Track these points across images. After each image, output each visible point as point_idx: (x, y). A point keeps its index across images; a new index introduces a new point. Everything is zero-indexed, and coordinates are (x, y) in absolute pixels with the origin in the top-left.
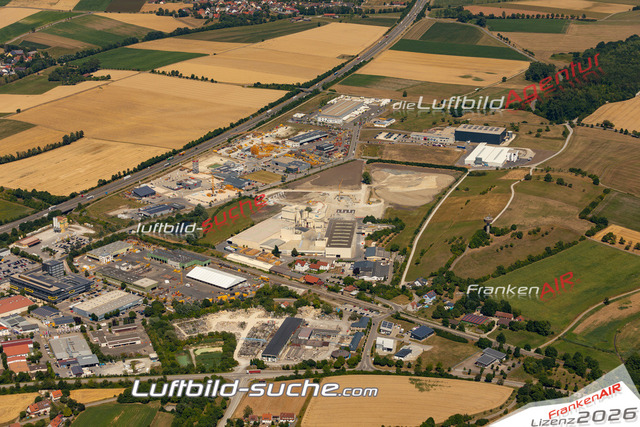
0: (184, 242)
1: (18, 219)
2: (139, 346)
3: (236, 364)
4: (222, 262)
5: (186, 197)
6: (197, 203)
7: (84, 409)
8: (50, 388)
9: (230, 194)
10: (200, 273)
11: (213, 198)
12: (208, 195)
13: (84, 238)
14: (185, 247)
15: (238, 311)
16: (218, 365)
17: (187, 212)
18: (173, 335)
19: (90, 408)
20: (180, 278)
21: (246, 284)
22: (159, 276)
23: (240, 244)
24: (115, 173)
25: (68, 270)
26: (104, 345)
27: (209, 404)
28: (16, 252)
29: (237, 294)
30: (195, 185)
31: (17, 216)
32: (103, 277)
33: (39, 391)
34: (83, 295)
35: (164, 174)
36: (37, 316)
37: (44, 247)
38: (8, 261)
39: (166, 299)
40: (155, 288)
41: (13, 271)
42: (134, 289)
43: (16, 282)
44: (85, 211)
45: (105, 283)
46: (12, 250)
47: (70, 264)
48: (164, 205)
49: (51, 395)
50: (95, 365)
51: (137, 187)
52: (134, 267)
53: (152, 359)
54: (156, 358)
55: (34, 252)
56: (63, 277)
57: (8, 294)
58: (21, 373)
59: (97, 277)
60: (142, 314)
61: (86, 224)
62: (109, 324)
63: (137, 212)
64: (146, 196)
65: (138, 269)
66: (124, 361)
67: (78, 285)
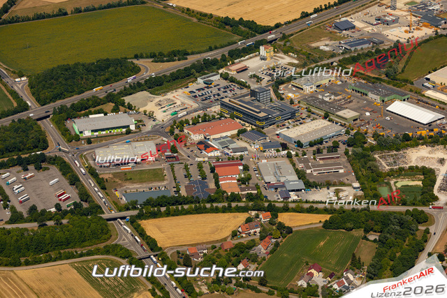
0: (383, 77)
1: (226, 46)
2: (342, 175)
3: (436, 199)
4: (420, 97)
5: (385, 33)
6: (395, 39)
7: (292, 232)
8: (260, 209)
9: (427, 31)
10: (399, 107)
11: (410, 35)
12: (406, 32)
13: (289, 67)
14: (384, 81)
15: (437, 147)
16: (419, 198)
17: (386, 48)
18: (375, 167)
19: (297, 231)
20: (381, 111)
21: (444, 121)
22: (359, 108)
23: (438, 81)
24: (317, 6)
25: (274, 97)
26: (309, 171)
27: (411, 237)
28: (225, 77)
29: (436, 130)
30: (393, 21)
31: (225, 42)
32: (308, 106)
33: (250, 212)
34: (289, 122)
35: (364, 9)
36: (246, 139)
37: (251, 73)
38: (218, 85)
39: (367, 131)
40: (356, 120)
41: (222, 95)
42: (336, 119)
43: (226, 106)
44: (289, 41)
45: (310, 111)
46: (221, 75)
47: (276, 92)
48: (362, 39)
49: (261, 216)
50: (301, 190)
51: (338, 21)
52: (336, 98)
53: (354, 188)
54: (359, 188)
55: (242, 78)
56: (269, 104)
57: (219, 116)
58: (232, 193)
59: (301, 105)
60: (344, 144)
61: (291, 54)
62: (314, 151)
63: (338, 45)
64: (346, 30)
65: (340, 100)
66: (328, 189)
67: (284, 112)
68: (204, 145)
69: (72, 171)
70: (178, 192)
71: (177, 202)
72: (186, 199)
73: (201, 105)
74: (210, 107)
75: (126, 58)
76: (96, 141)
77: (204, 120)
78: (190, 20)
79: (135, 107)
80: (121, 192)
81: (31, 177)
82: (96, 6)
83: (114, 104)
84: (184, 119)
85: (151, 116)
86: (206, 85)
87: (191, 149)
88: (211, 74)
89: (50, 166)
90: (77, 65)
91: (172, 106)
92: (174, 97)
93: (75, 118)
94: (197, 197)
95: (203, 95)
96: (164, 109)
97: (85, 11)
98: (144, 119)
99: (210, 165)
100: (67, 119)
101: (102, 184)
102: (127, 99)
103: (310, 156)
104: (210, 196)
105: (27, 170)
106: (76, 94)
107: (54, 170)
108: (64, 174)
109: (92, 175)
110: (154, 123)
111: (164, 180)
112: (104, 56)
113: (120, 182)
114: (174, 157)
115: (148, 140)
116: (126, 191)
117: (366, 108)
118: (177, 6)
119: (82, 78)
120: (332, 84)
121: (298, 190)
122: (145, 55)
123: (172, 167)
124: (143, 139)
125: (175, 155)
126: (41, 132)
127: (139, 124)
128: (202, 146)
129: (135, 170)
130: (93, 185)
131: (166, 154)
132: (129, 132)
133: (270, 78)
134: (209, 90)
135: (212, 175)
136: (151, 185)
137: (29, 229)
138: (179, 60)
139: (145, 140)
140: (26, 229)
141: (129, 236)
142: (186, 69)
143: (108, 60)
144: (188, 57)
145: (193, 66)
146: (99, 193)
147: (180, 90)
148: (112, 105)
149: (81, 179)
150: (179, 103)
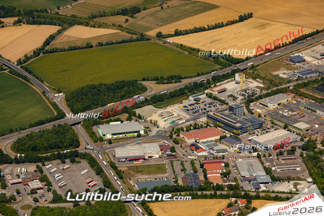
1: (210, 73)
2: (299, 172)
8: (238, 196)
13: (256, 89)
22: (310, 121)
25: (246, 112)
26: (274, 169)
28: (210, 96)
31: (210, 70)
32: (272, 119)
33: (230, 199)
34: (258, 131)
35: (311, 47)
36: (226, 143)
37: (229, 94)
38: (205, 102)
39: (316, 139)
40: (308, 130)
41: (208, 109)
42: (293, 130)
43: (211, 118)
44: (256, 70)
45: (273, 123)
46: (207, 94)
47: (247, 108)
48: (311, 70)
49: (239, 202)
50: (268, 183)
51: (292, 56)
52: (293, 113)
53: (309, 182)
54: (311, 182)
55: (222, 97)
56: (243, 117)
57: (205, 125)
58: (217, 184)
59: (267, 118)
60: (300, 148)
61: (258, 79)
62: (277, 153)
63: (292, 73)
64: (298, 62)
65: (296, 115)
66: (289, 182)
67: (255, 123)
68: (195, 147)
69: (98, 164)
70: (176, 182)
71: (176, 189)
72: (183, 187)
73: (192, 117)
74: (199, 118)
75: (136, 80)
76: (115, 142)
77: (195, 128)
78: (183, 53)
79: (144, 117)
80: (134, 181)
81: (68, 168)
82: (114, 41)
83: (128, 115)
84: (180, 127)
85: (155, 124)
86: (196, 102)
87: (185, 150)
88: (199, 94)
89: (81, 160)
90: (101, 85)
91: (171, 117)
92: (172, 110)
93: (100, 124)
94: (191, 187)
95: (193, 109)
96: (165, 119)
97: (106, 45)
98: (150, 126)
99: (200, 162)
100: (94, 125)
101: (120, 175)
102: (138, 111)
103: (274, 157)
104: (200, 186)
105: (65, 162)
106: (100, 107)
107: (84, 163)
108: (92, 167)
109: (112, 167)
110: (158, 129)
111: (166, 173)
112: (121, 79)
113: (133, 173)
114: (173, 155)
115: (154, 142)
116: (137, 181)
117: (316, 122)
118: (173, 43)
119: (105, 95)
120: (289, 102)
121: (266, 183)
122: (150, 79)
123: (172, 163)
124: (150, 141)
125: (174, 154)
126: (75, 135)
127: (147, 130)
128: (194, 148)
129: (144, 164)
130: (113, 175)
131: (167, 153)
132: (139, 136)
133: (243, 97)
134: (198, 106)
135: (201, 170)
136: (156, 176)
137: (67, 208)
138: (175, 83)
139: (151, 142)
140: (65, 208)
141: (141, 215)
142: (181, 90)
143: (123, 81)
144: (182, 80)
145: (186, 87)
146: (118, 182)
147: (176, 105)
148: (126, 115)
149: (105, 171)
150: (176, 115)
